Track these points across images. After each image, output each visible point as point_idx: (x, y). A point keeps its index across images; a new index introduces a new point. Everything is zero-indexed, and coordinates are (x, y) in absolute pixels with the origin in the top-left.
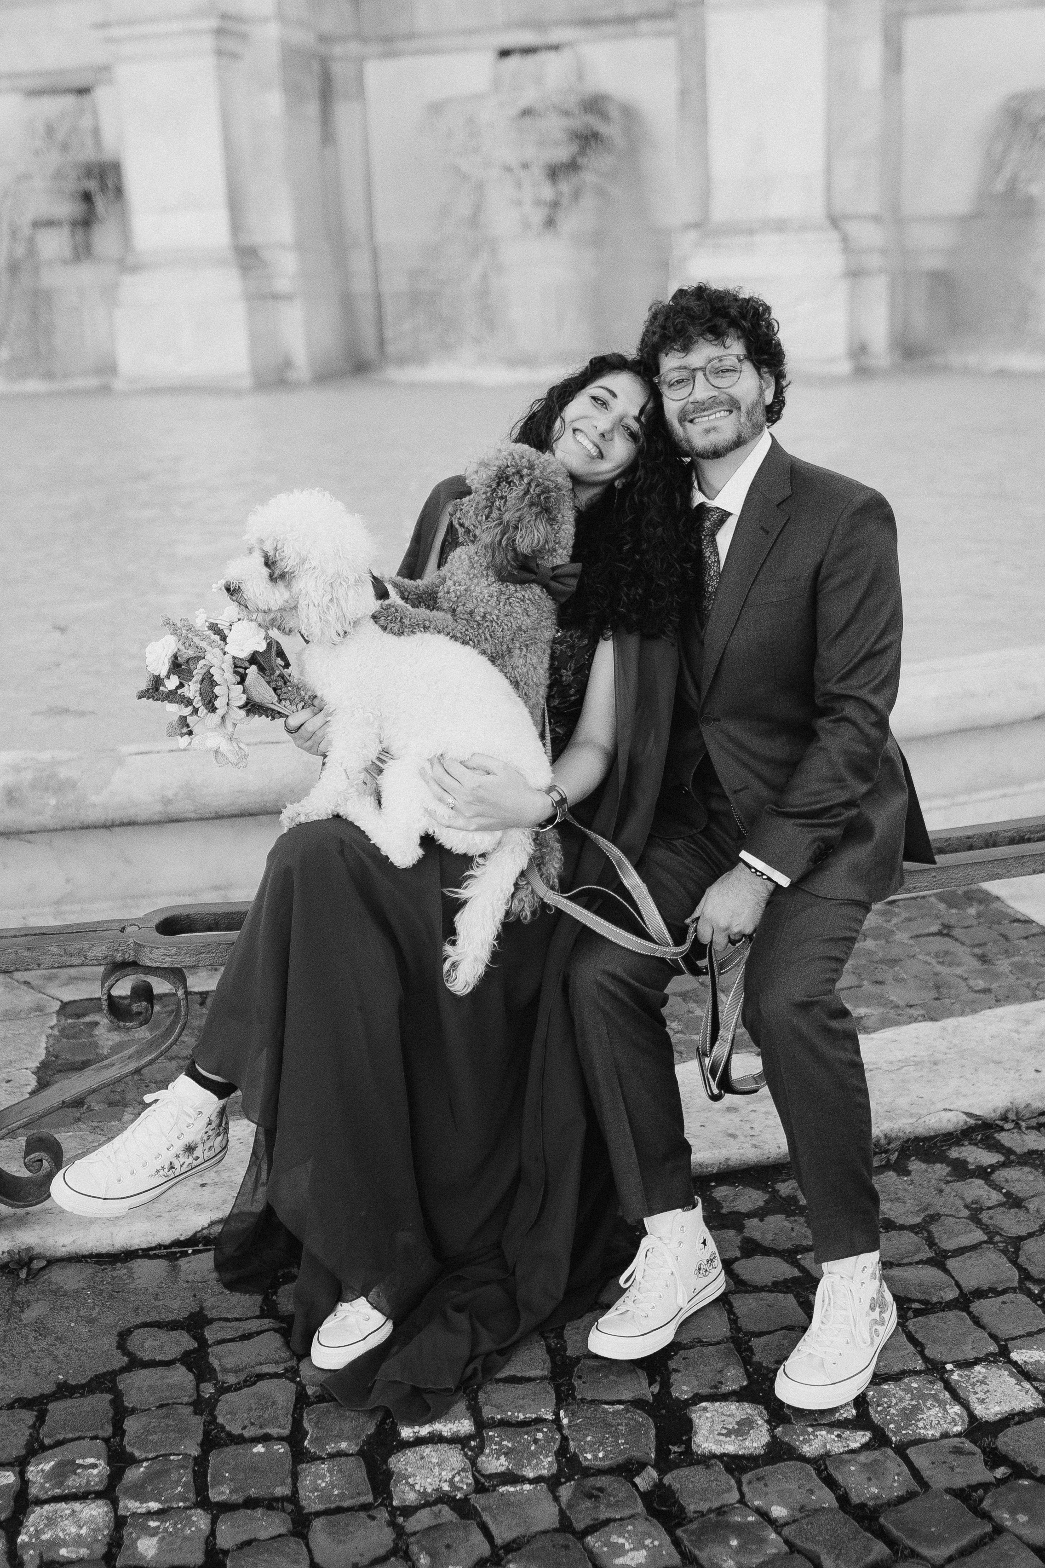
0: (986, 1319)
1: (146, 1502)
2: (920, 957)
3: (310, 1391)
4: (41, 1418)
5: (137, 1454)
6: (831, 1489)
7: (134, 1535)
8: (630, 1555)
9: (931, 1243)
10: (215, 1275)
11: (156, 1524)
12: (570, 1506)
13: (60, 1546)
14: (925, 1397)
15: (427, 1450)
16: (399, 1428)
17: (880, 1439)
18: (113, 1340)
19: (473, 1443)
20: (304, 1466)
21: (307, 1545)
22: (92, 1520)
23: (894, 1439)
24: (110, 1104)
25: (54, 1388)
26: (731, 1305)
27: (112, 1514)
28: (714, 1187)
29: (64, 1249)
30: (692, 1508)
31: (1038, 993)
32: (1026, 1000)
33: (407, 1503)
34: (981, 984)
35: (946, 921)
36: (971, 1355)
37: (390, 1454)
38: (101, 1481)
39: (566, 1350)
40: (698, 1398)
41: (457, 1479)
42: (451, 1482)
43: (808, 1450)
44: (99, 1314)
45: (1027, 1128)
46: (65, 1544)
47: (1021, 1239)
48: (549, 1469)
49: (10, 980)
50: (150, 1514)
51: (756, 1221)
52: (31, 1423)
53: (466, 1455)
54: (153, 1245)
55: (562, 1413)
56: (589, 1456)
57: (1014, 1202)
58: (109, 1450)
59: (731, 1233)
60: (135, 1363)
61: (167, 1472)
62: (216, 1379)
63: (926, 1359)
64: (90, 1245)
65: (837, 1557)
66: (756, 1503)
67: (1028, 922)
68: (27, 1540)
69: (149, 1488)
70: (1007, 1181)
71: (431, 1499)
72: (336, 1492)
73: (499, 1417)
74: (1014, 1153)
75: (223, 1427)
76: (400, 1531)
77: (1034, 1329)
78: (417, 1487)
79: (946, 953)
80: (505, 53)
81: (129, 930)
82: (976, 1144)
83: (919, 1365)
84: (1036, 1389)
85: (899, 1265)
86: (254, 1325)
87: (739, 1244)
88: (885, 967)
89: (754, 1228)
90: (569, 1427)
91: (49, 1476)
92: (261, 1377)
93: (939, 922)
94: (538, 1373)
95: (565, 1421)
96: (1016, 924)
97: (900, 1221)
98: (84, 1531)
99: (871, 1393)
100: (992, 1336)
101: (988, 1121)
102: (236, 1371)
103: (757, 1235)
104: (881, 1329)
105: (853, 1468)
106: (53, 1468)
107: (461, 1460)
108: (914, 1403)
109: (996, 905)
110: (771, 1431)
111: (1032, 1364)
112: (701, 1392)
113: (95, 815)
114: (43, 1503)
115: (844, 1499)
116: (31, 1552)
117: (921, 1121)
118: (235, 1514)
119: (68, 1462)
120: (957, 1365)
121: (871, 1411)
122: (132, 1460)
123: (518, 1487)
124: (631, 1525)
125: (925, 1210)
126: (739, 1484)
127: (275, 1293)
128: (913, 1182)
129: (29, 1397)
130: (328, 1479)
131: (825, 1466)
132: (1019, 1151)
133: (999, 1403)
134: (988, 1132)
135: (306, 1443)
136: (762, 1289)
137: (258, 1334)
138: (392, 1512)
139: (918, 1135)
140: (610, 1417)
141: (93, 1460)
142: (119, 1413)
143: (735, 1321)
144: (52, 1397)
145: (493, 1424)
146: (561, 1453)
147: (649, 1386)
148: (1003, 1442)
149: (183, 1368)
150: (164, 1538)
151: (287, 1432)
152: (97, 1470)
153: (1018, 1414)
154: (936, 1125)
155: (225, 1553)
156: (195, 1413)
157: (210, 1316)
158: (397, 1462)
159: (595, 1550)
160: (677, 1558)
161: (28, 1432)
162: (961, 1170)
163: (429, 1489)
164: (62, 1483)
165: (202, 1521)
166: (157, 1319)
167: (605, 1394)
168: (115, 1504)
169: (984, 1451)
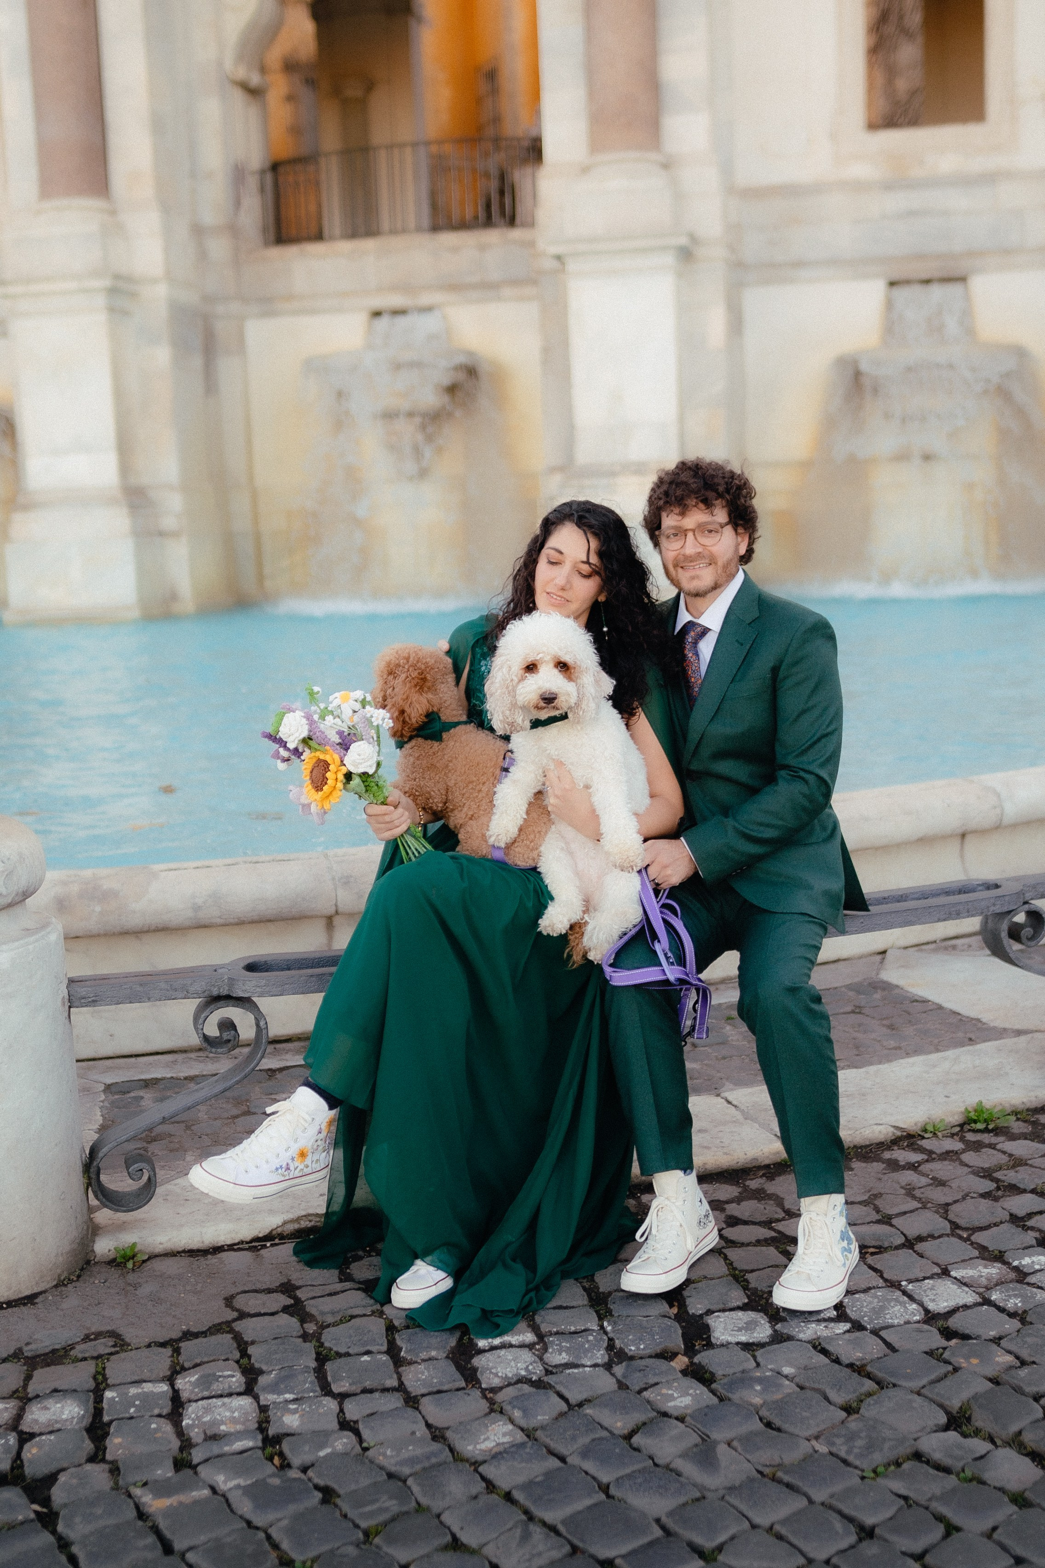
0: (927, 1253)
1: (283, 1394)
3: (396, 1323)
4: (177, 1351)
5: (264, 1368)
6: (826, 1356)
7: (278, 1414)
8: (678, 1400)
9: (879, 1210)
10: (294, 1258)
11: (295, 1406)
12: (624, 1376)
13: (220, 1425)
14: (889, 1301)
15: (502, 1352)
16: (476, 1340)
17: (857, 1326)
18: (222, 1303)
19: (537, 1347)
20: (404, 1368)
21: (420, 1413)
22: (241, 1407)
23: (868, 1326)
25: (180, 1334)
26: (723, 1254)
27: (256, 1404)
29: (161, 1246)
30: (721, 1373)
31: (940, 1048)
32: (930, 1053)
33: (494, 1385)
34: (892, 1043)
35: (857, 1004)
36: (920, 1275)
37: (472, 1357)
38: (241, 1385)
39: (598, 1287)
40: (709, 1312)
41: (530, 1367)
42: (527, 1369)
43: (803, 1336)
44: (202, 1287)
45: (943, 1137)
46: (223, 1423)
47: (948, 1205)
48: (603, 1358)
50: (287, 1402)
51: (734, 1205)
52: (169, 1354)
53: (534, 1354)
54: (236, 1241)
55: (605, 1324)
56: (633, 1348)
57: (940, 1183)
58: (240, 1367)
60: (243, 1315)
61: (293, 1375)
62: (316, 1320)
63: (886, 1280)
64: (183, 1242)
65: (839, 1390)
66: (770, 1367)
67: (926, 1001)
68: (191, 1422)
69: (282, 1386)
70: (931, 1170)
71: (513, 1381)
72: (435, 1381)
73: (554, 1330)
74: (934, 1153)
75: (331, 1349)
76: (492, 1402)
77: (967, 1258)
78: (500, 1374)
79: (860, 1025)
80: (377, 314)
81: (220, 971)
82: (903, 1149)
83: (881, 1283)
84: (974, 1291)
86: (339, 1287)
87: (728, 1219)
89: (733, 1209)
90: (614, 1332)
91: (197, 1384)
92: (352, 1317)
93: (851, 1004)
94: (580, 1303)
95: (609, 1328)
96: (915, 1004)
98: (236, 1415)
100: (934, 1263)
101: (912, 1133)
102: (333, 1313)
103: (737, 1213)
105: (839, 1343)
106: (197, 1380)
107: (531, 1357)
108: (881, 1304)
109: (896, 991)
110: (773, 1327)
111: (968, 1277)
112: (713, 1308)
113: (135, 921)
114: (196, 1401)
115: (837, 1361)
116: (196, 1430)
117: (858, 1132)
118: (358, 1398)
119: (209, 1375)
120: (910, 1281)
121: (848, 1311)
122: (261, 1372)
123: (581, 1370)
124: (676, 1384)
125: (869, 1191)
126: (754, 1357)
127: (348, 1268)
128: (856, 1175)
129: (162, 1341)
130: (426, 1374)
131: (820, 1344)
132: (938, 1151)
133: (947, 1301)
134: (912, 1140)
135: (402, 1354)
136: (748, 1245)
137: (343, 1292)
138: (483, 1391)
139: (856, 1143)
140: (645, 1324)
141: (229, 1373)
142: (243, 1346)
143: (731, 1264)
144: (180, 1340)
145: (551, 1334)
146: (611, 1346)
147: (671, 1307)
148: (954, 1322)
149: (286, 1316)
150: (303, 1415)
151: (384, 1348)
152: (237, 1380)
153: (962, 1307)
154: (870, 1135)
155: (356, 1422)
156: (305, 1341)
157: (297, 1284)
158: (477, 1361)
159: (651, 1399)
160: (715, 1400)
161: (170, 1359)
162: (894, 1166)
163: (510, 1375)
164: (209, 1388)
165: (331, 1404)
166: (254, 1288)
167: (638, 1312)
168: (256, 1398)
169: (939, 1330)
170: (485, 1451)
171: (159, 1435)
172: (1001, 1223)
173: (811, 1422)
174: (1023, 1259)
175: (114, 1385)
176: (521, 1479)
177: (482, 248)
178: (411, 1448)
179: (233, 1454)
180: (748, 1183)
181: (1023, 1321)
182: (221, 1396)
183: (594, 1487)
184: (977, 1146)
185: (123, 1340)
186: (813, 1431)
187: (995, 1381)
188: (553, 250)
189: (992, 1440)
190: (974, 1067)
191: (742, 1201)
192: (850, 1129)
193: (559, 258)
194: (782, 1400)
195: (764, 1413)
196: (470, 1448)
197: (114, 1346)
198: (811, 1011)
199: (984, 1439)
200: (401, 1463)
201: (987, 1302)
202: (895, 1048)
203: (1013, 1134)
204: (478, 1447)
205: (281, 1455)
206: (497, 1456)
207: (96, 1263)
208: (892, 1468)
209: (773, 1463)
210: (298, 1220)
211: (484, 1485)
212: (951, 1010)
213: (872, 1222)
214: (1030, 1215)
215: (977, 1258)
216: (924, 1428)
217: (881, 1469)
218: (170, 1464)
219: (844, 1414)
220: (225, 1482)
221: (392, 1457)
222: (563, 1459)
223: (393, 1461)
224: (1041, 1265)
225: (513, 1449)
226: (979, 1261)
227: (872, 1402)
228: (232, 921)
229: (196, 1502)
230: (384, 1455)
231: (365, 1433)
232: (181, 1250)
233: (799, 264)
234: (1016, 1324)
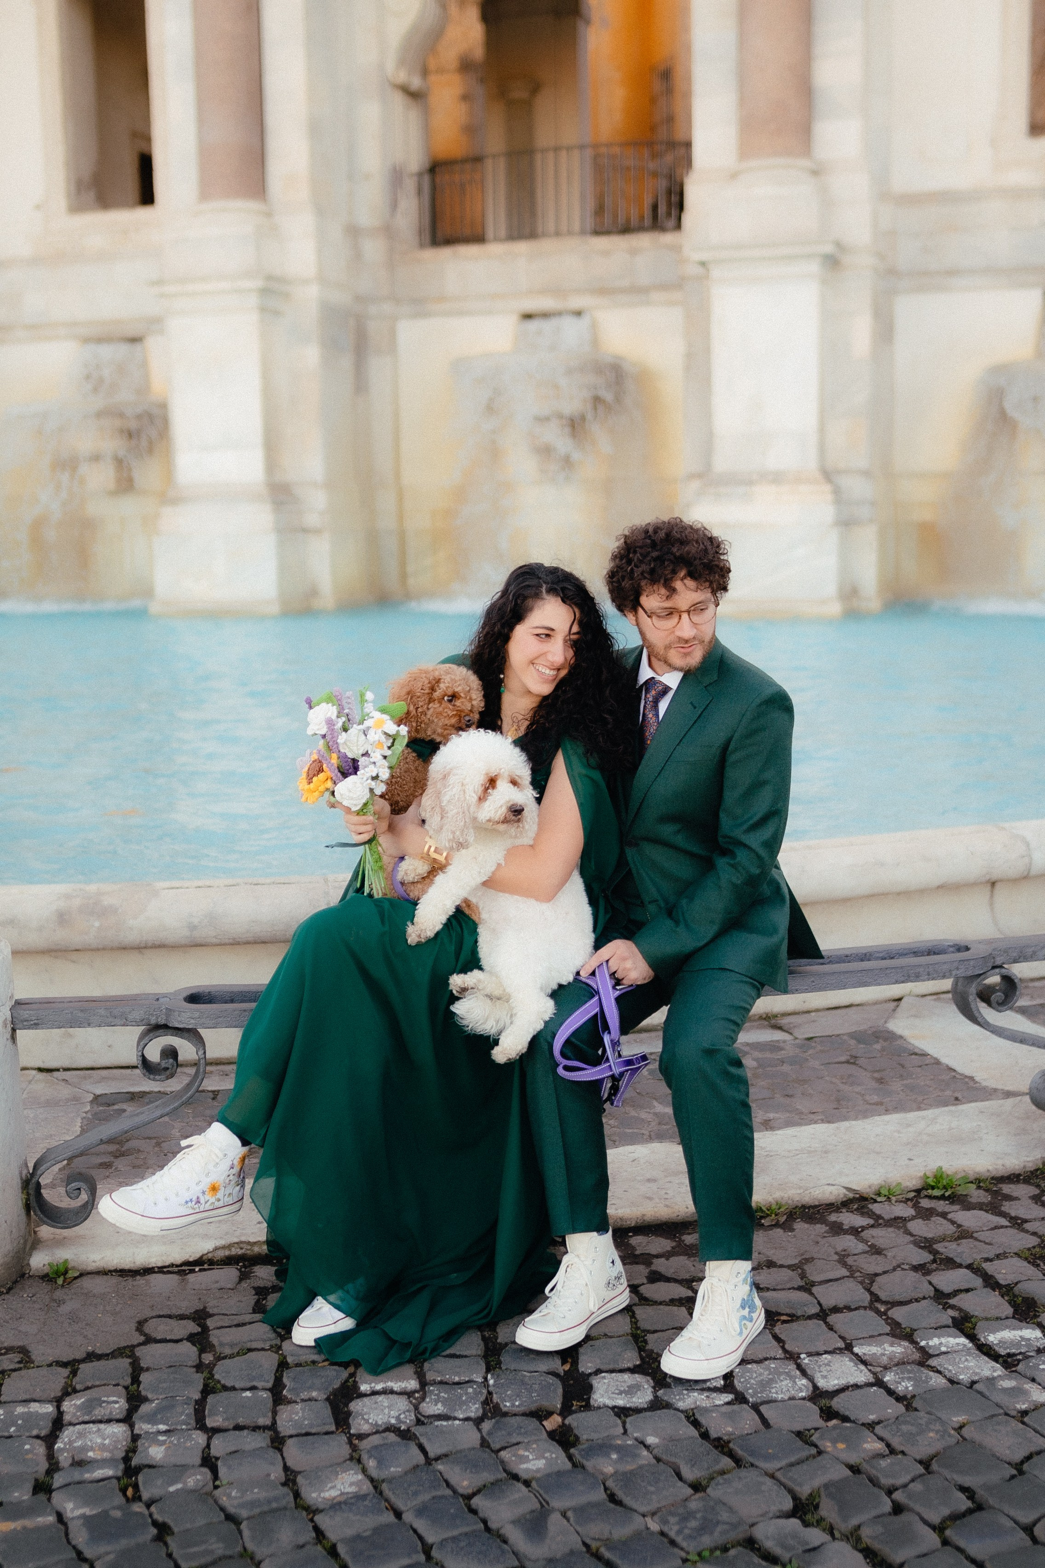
0: (837, 1327)
1: (157, 1424)
2: (827, 1078)
3: (289, 1359)
4: (74, 1373)
5: (150, 1396)
6: (696, 1428)
7: (146, 1444)
8: (532, 1462)
9: (803, 1276)
11: (164, 1438)
12: (490, 1433)
13: (88, 1451)
14: (780, 1374)
15: (380, 1398)
16: (360, 1384)
17: (740, 1398)
18: (133, 1326)
19: (417, 1395)
20: (281, 1407)
21: (282, 1455)
22: (114, 1435)
23: (751, 1400)
24: (134, 1167)
25: (84, 1355)
26: (634, 1313)
27: (130, 1433)
28: (631, 1236)
29: (94, 1264)
30: (585, 1437)
31: (922, 1106)
32: (911, 1110)
33: (362, 1432)
34: (875, 1098)
35: (854, 1054)
36: (821, 1349)
37: (352, 1400)
38: (122, 1412)
39: (496, 1338)
40: (598, 1372)
41: (403, 1416)
43: (681, 1405)
44: (121, 1308)
45: (896, 1202)
46: (92, 1449)
47: (876, 1275)
48: (476, 1412)
49: (50, 1078)
50: (159, 1432)
51: (662, 1260)
52: (66, 1375)
53: (411, 1402)
54: (167, 1264)
55: (489, 1376)
56: (508, 1404)
57: (876, 1251)
58: (128, 1394)
59: (641, 1268)
60: (149, 1340)
61: (173, 1406)
62: (215, 1351)
63: (785, 1351)
64: (115, 1262)
66: (635, 1435)
67: (925, 1055)
68: (62, 1446)
69: (159, 1416)
70: (873, 1237)
71: (381, 1429)
72: (306, 1423)
73: (439, 1379)
74: (882, 1218)
75: (219, 1382)
76: (354, 1448)
77: (876, 1333)
78: (371, 1421)
79: (850, 1076)
80: (528, 317)
81: (161, 1000)
82: (852, 1212)
83: (780, 1353)
84: (870, 1370)
85: (774, 1290)
86: (248, 1318)
87: (647, 1275)
88: (796, 1085)
89: (660, 1265)
90: (494, 1386)
91: (79, 1408)
92: (250, 1350)
93: (848, 1053)
94: (474, 1352)
95: (491, 1382)
96: (913, 1056)
97: (779, 1263)
98: (107, 1442)
99: (737, 1370)
100: (841, 1337)
101: (865, 1195)
102: (232, 1345)
103: (662, 1269)
104: (749, 1325)
105: (714, 1415)
106: (83, 1403)
107: (407, 1405)
108: (771, 1376)
110: (655, 1391)
111: (869, 1355)
112: (603, 1367)
113: (132, 937)
114: (75, 1425)
115: (705, 1435)
116: (65, 1454)
117: (808, 1192)
118: (226, 1434)
119: (95, 1399)
120: (810, 1354)
121: (736, 1382)
122: (146, 1400)
123: (450, 1423)
124: (534, 1446)
125: (802, 1255)
126: (624, 1423)
127: (265, 1299)
128: (795, 1236)
129: (65, 1360)
130: (300, 1415)
131: (694, 1415)
132: (886, 1217)
133: (838, 1378)
134: (863, 1203)
135: (285, 1392)
136: (661, 1303)
137: (250, 1323)
138: (350, 1437)
139: (804, 1203)
140: (526, 1379)
141: (115, 1399)
142: (137, 1371)
143: (636, 1323)
144: (83, 1361)
145: (434, 1383)
146: (486, 1402)
147: (563, 1364)
148: (837, 1403)
149: (189, 1344)
150: (169, 1447)
151: (270, 1385)
152: (118, 1405)
153: (852, 1386)
154: (820, 1196)
155: (217, 1459)
156: (197, 1372)
157: (211, 1312)
158: (356, 1406)
159: (506, 1460)
160: (569, 1465)
161: (64, 1381)
162: (837, 1229)
163: (380, 1423)
164: (91, 1412)
165: (200, 1438)
166: (169, 1313)
167: (525, 1366)
168: (132, 1426)
169: (821, 1409)
170: (328, 1500)
171: (30, 1456)
172: (924, 1298)
173: (654, 1497)
174: (932, 1339)
175: (5, 1402)
176: (350, 1532)
177: (633, 252)
178: (256, 1490)
179: (92, 1482)
180: (685, 1237)
181: (909, 1407)
182: (100, 1422)
183: (417, 1546)
184: (927, 1214)
185: (29, 1357)
186: (653, 1507)
187: (855, 1469)
188: (697, 256)
189: (831, 1530)
190: (950, 1129)
191: (673, 1256)
192: (800, 1188)
193: (703, 264)
194: (631, 1472)
195: (610, 1483)
196: (314, 1495)
197: (19, 1362)
198: (727, 1074)
199: (824, 1530)
200: (242, 1506)
201: (879, 1383)
202: (876, 1104)
203: (970, 1203)
204: (322, 1495)
205: (136, 1486)
206: (336, 1506)
207: (30, 1276)
208: (718, 1553)
209: (602, 1537)
210: (229, 1246)
211: (314, 1535)
212: (947, 1066)
213: (794, 1288)
214: (956, 1293)
215: (888, 1334)
216: (767, 1513)
217: (706, 1554)
218: (29, 1486)
219: (690, 1491)
220: (72, 1510)
221: (236, 1498)
222: (398, 1515)
223: (236, 1502)
224: (948, 1347)
225: (353, 1501)
226: (889, 1338)
227: (721, 1481)
228: (227, 941)
229: (38, 1529)
230: (229, 1496)
231: (222, 1471)
232: (113, 1269)
233: (952, 272)
234: (901, 1408)
